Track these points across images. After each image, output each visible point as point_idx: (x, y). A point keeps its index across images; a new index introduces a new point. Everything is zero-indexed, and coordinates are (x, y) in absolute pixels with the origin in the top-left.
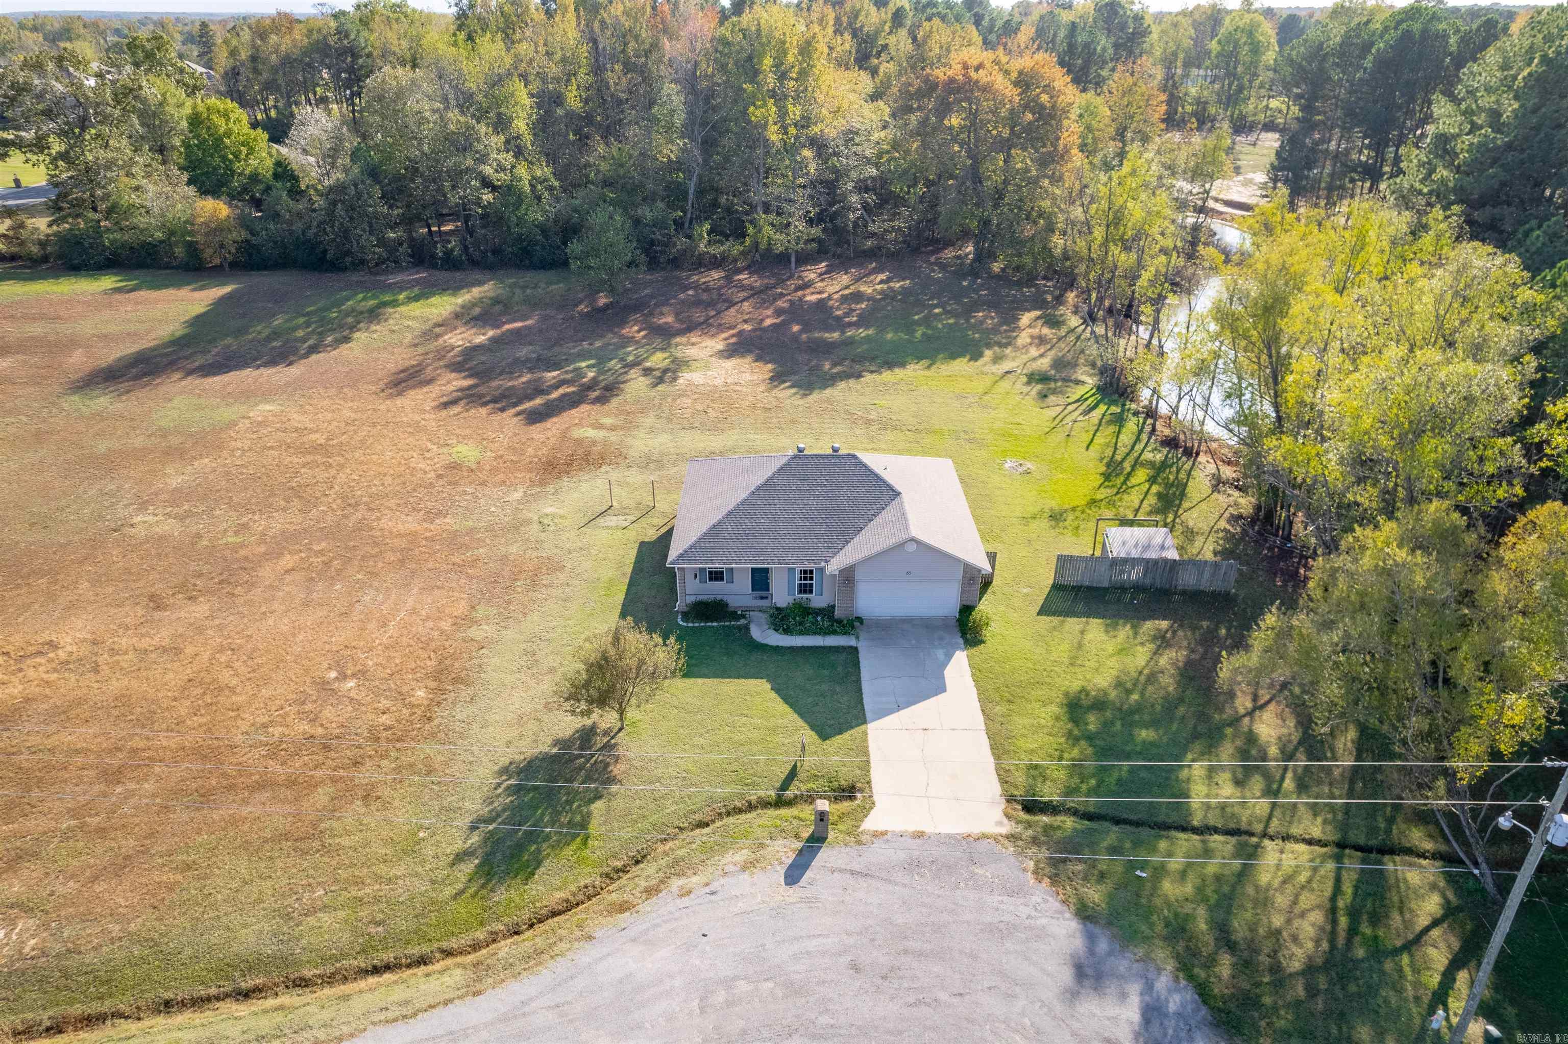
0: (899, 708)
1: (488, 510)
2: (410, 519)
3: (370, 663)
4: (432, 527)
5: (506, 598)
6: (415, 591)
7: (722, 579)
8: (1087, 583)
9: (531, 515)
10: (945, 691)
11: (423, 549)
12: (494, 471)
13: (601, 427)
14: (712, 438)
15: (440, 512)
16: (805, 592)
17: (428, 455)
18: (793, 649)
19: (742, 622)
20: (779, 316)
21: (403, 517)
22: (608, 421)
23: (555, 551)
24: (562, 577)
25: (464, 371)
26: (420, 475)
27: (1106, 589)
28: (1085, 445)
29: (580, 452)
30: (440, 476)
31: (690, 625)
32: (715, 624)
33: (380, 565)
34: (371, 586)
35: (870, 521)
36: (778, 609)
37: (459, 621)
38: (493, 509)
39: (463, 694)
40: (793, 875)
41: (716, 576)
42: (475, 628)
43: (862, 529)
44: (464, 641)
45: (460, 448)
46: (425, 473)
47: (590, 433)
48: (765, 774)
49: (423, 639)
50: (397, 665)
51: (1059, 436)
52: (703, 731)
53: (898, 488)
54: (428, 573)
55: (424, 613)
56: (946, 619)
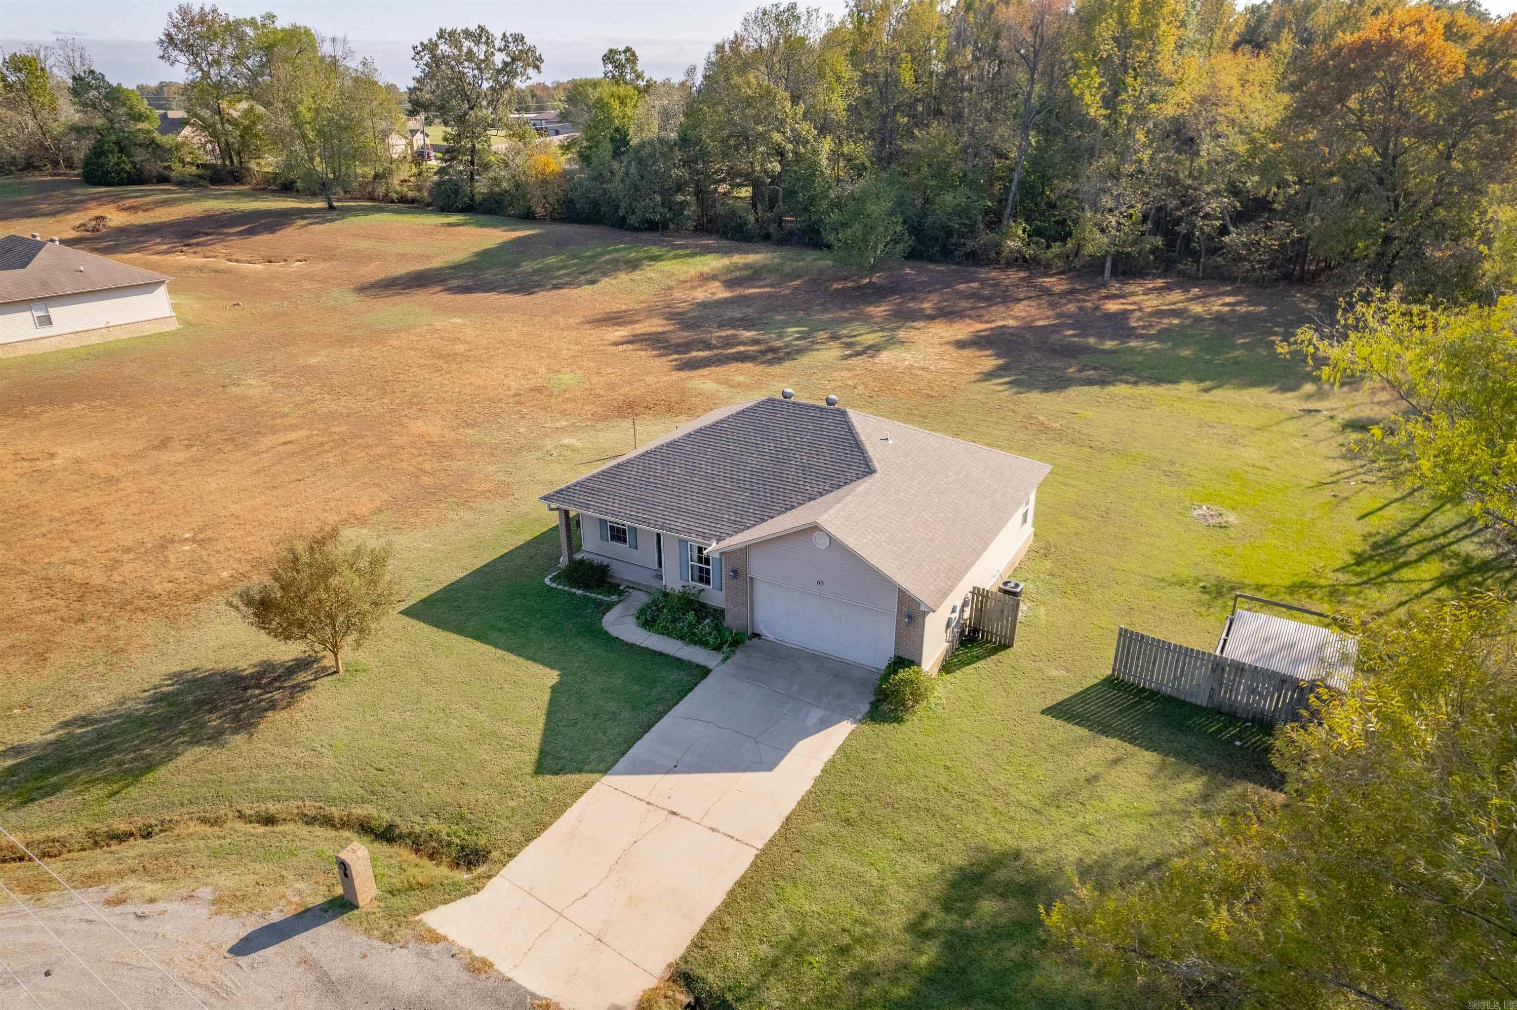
0: (674, 769)
1: (517, 431)
4: (448, 434)
7: (623, 540)
8: (1167, 690)
9: (549, 443)
10: (771, 769)
12: (570, 400)
13: (725, 382)
16: (701, 580)
19: (611, 598)
20: (1057, 318)
22: (738, 378)
23: (524, 479)
26: (501, 391)
27: (1197, 709)
28: (1358, 515)
30: (516, 395)
31: (560, 587)
32: (580, 592)
35: (811, 499)
36: (666, 595)
37: (351, 519)
40: (244, 947)
41: (618, 534)
43: (793, 507)
46: (509, 390)
47: (706, 386)
51: (1325, 495)
53: (877, 466)
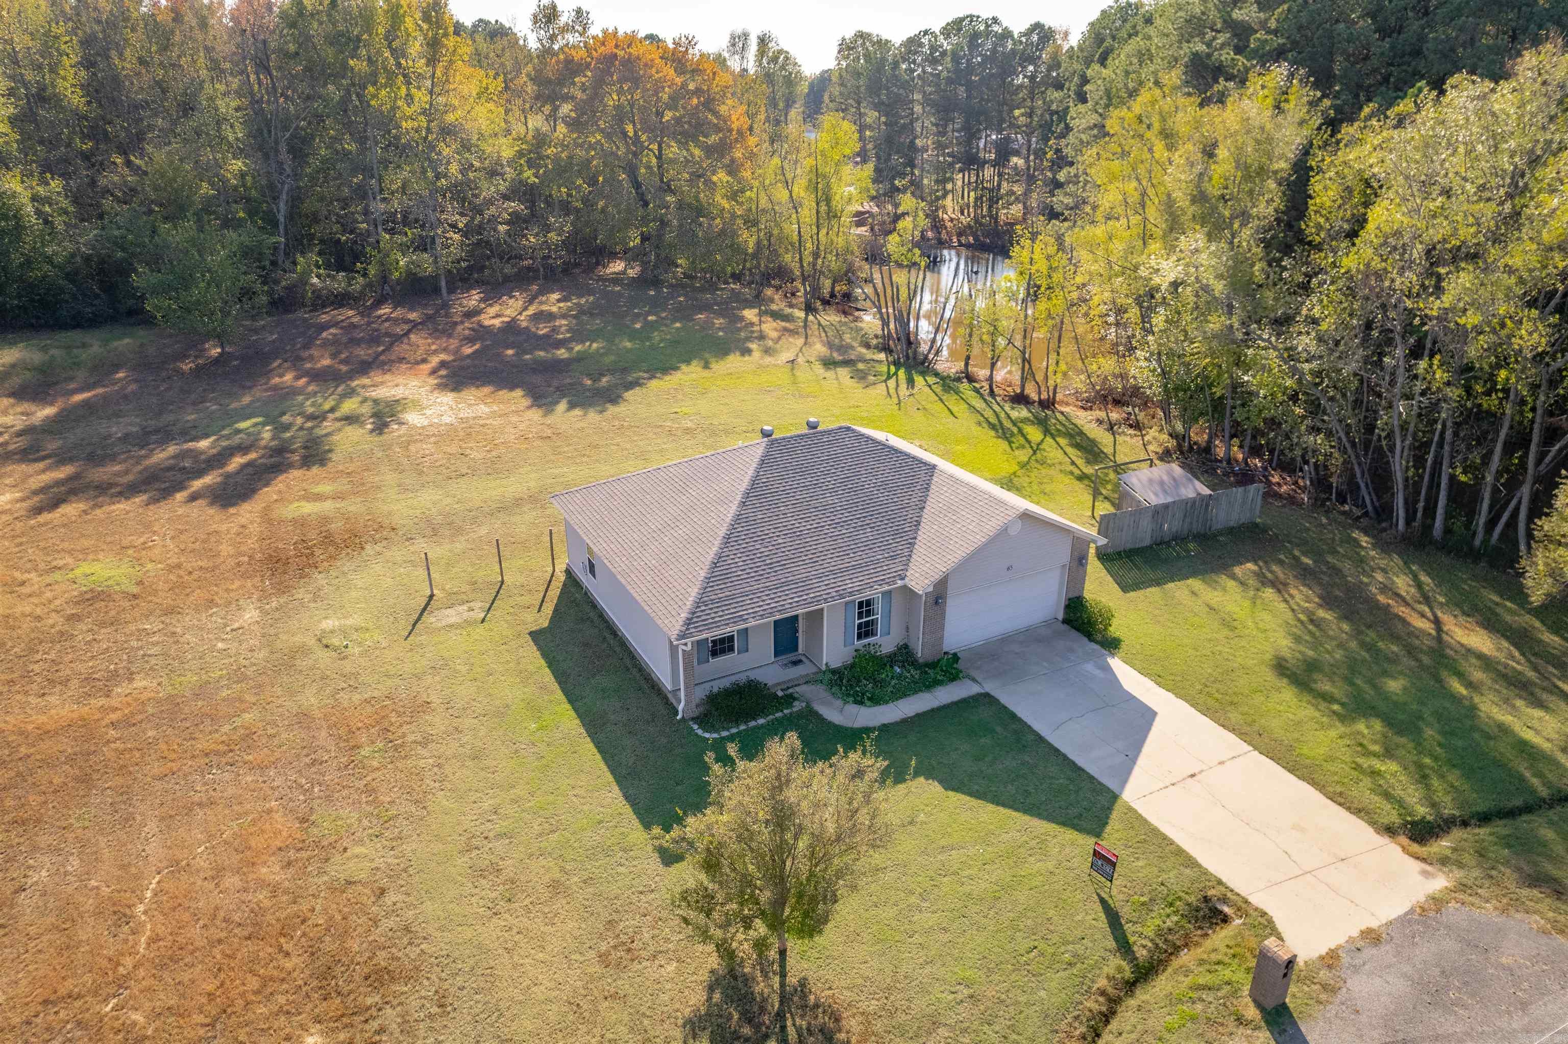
0: (1131, 758)
1: (212, 649)
2: (53, 699)
3: (137, 1017)
4: (114, 702)
5: (361, 784)
6: (152, 826)
7: (731, 649)
8: (1129, 546)
9: (298, 639)
10: (1155, 714)
11: (119, 745)
12: (179, 587)
13: (319, 497)
14: (504, 482)
15: (115, 675)
16: (867, 635)
17: (25, 590)
18: (907, 723)
19: (798, 706)
21: (33, 700)
22: (325, 488)
23: (389, 683)
24: (438, 722)
25: (43, 458)
26: (26, 625)
27: (1149, 548)
29: (312, 535)
30: (73, 618)
33: (34, 800)
34: (35, 848)
36: (834, 672)
37: (292, 854)
38: (220, 645)
39: (414, 1003)
41: (722, 646)
42: (337, 858)
44: (332, 889)
45: (85, 568)
46: (39, 618)
47: (308, 508)
48: (1078, 933)
49: (236, 918)
50: (211, 996)
52: (913, 899)
54: (158, 785)
55: (201, 863)
56: (1047, 624)
